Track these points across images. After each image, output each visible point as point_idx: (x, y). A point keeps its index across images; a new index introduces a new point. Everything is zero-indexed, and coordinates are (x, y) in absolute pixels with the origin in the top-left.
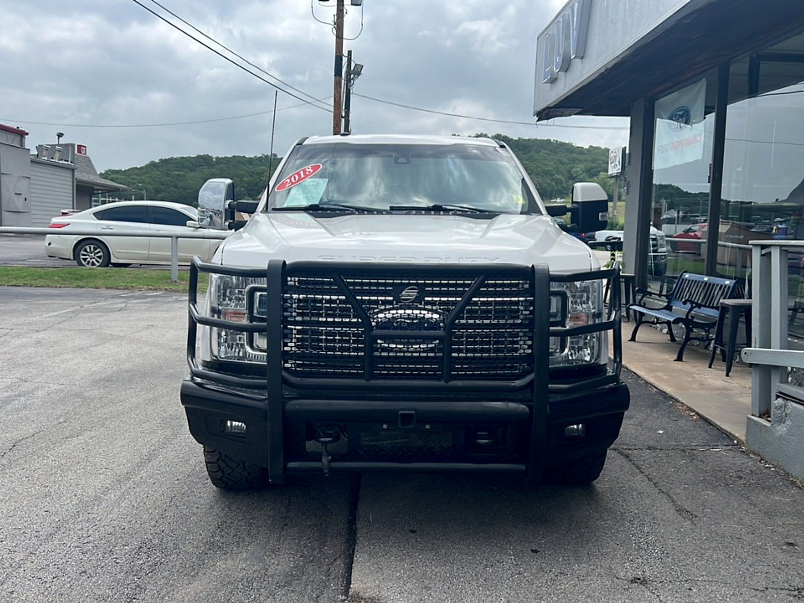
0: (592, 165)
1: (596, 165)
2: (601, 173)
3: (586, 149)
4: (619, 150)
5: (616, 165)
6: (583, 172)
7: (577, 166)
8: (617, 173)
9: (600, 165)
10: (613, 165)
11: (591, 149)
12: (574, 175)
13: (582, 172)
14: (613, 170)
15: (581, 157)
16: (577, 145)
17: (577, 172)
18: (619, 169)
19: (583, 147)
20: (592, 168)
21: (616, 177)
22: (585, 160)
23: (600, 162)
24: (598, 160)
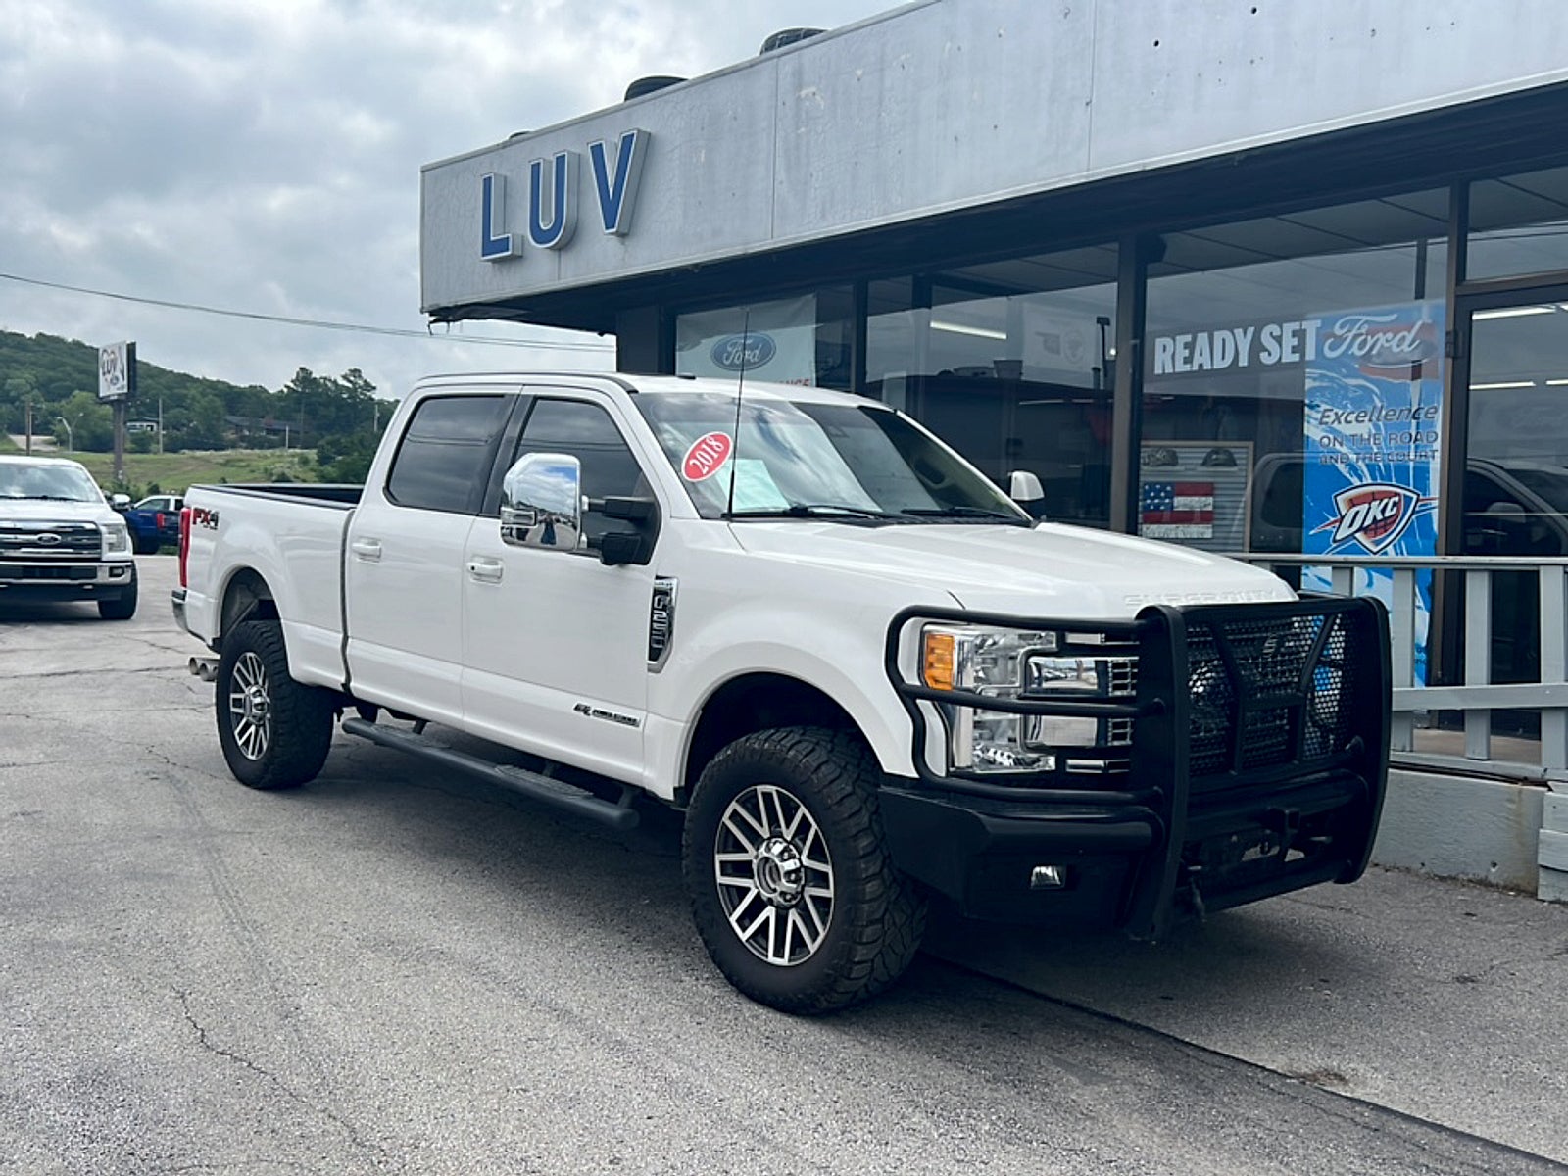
0: (51, 374)
1: (60, 375)
2: (77, 392)
3: (31, 339)
4: (120, 348)
5: (117, 379)
6: (33, 389)
7: (18, 373)
8: (119, 395)
9: (69, 375)
10: (109, 377)
11: (43, 341)
12: (12, 394)
13: (29, 388)
14: (109, 389)
15: (21, 355)
16: (9, 331)
17: (16, 387)
18: (123, 387)
19: (22, 336)
20: (51, 381)
21: (116, 403)
22: (33, 363)
23: (68, 368)
24: (63, 364)
